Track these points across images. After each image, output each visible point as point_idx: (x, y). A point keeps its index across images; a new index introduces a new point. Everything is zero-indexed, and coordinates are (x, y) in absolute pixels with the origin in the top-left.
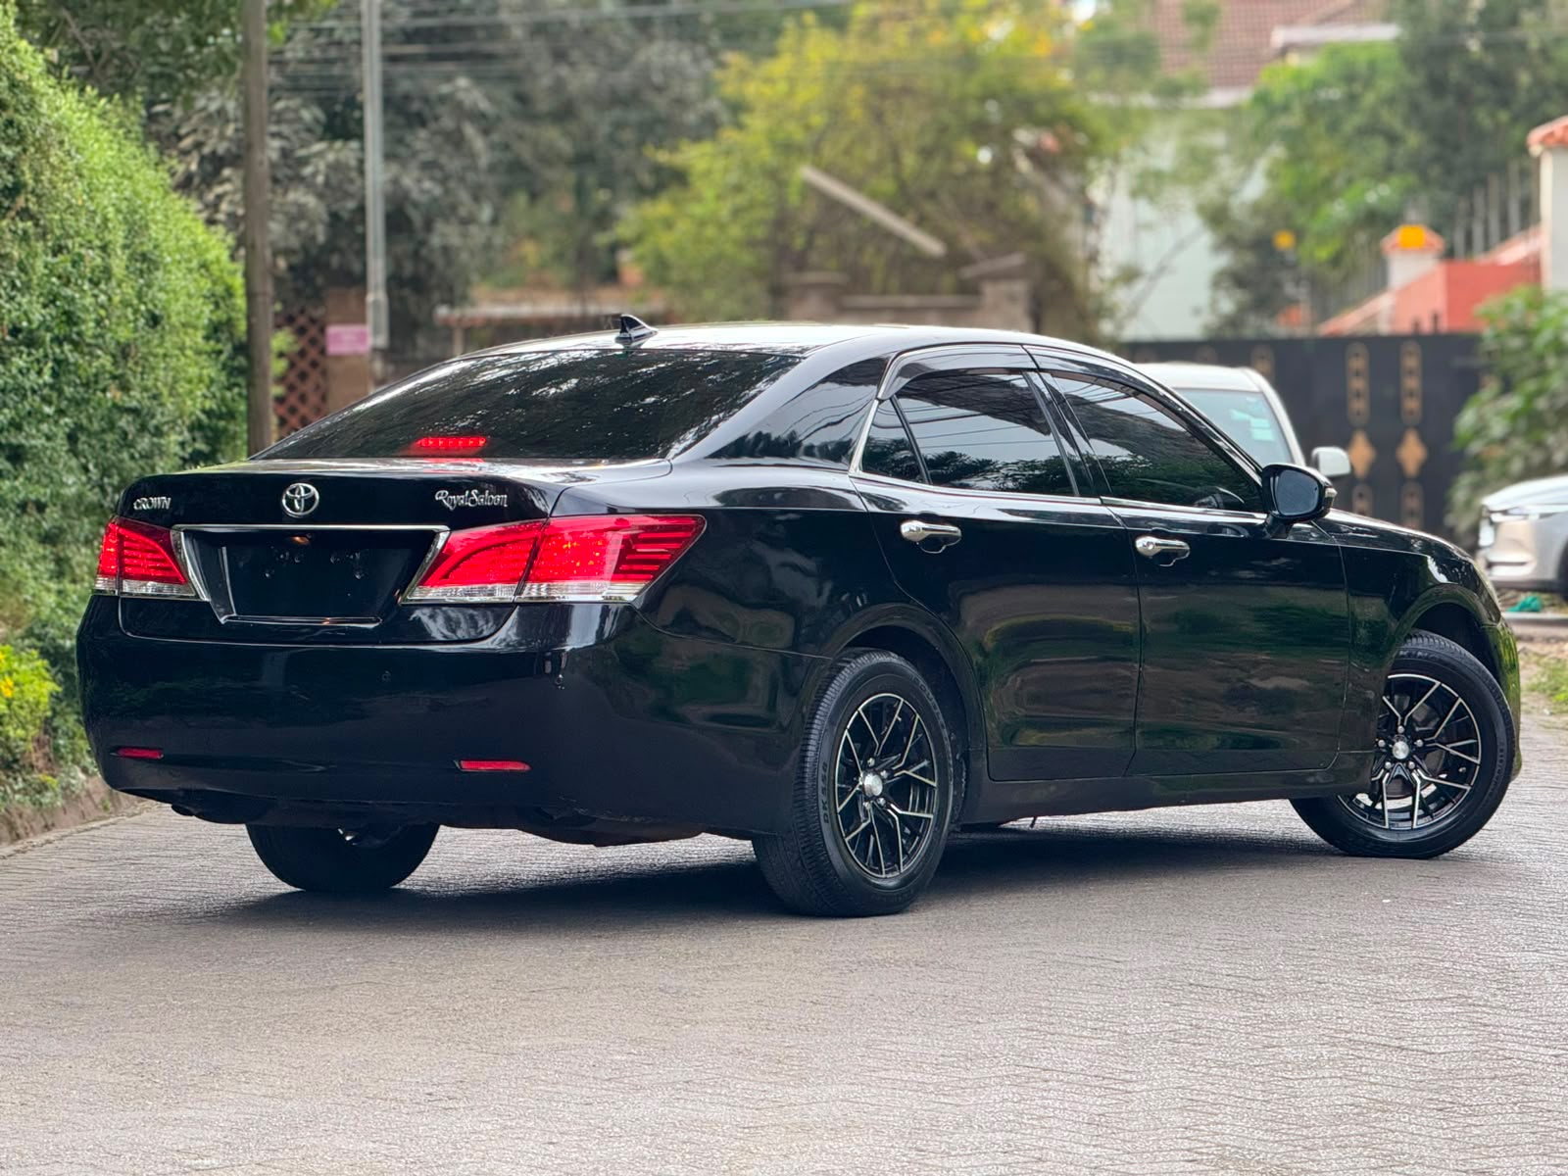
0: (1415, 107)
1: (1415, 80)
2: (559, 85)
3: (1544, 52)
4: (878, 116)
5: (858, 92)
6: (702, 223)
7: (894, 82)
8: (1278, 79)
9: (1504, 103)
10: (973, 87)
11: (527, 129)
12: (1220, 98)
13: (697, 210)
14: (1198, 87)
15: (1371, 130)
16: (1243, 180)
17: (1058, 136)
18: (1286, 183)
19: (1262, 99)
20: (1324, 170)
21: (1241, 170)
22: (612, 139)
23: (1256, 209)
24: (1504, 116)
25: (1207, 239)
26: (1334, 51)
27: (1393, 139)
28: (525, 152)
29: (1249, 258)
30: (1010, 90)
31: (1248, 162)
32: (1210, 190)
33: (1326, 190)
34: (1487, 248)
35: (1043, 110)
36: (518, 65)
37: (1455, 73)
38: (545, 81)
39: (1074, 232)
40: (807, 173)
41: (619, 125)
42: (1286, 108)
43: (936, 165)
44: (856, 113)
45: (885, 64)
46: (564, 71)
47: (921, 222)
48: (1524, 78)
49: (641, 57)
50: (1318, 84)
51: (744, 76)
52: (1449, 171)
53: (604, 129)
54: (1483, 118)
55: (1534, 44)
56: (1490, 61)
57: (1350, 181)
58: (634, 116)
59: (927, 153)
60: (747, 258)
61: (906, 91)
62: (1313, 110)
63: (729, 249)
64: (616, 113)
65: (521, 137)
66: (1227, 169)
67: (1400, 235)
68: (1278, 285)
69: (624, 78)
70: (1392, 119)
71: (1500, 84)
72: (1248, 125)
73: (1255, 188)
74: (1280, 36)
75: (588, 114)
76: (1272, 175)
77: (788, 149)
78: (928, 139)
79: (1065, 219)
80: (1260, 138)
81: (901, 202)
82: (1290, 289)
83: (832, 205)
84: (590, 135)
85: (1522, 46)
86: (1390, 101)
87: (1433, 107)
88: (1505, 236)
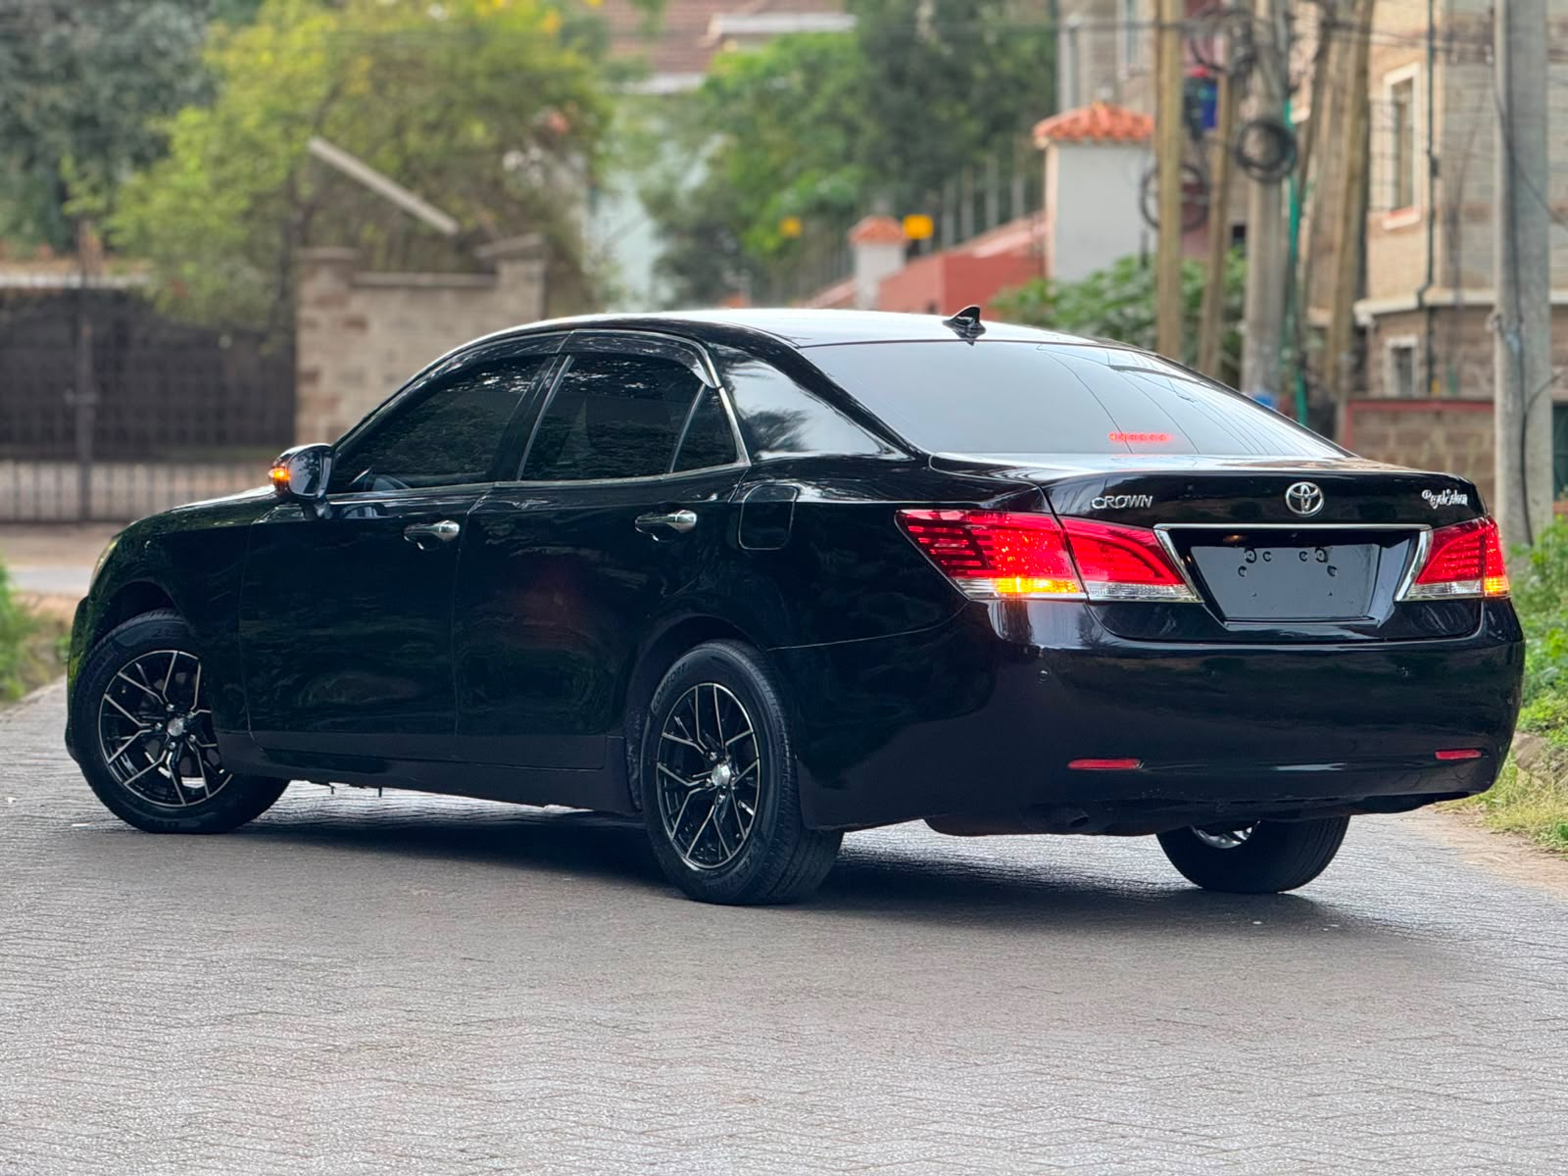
0: (876, 98)
1: (875, 71)
2: (61, 44)
3: (1002, 45)
4: (380, 87)
5: (364, 63)
6: (186, 194)
7: (402, 55)
8: (727, 65)
9: (962, 95)
10: (479, 64)
11: (26, 89)
12: (664, 84)
13: (177, 179)
14: (640, 72)
15: (831, 118)
16: (688, 166)
17: (567, 116)
18: (731, 172)
19: (714, 86)
20: (775, 158)
21: (685, 157)
22: (115, 102)
23: (697, 195)
24: (961, 109)
25: (646, 226)
26: (786, 40)
27: (851, 129)
28: (27, 114)
29: (689, 244)
30: (519, 68)
31: (692, 147)
32: (654, 176)
33: (776, 180)
34: (959, 240)
35: (553, 88)
36: (19, 25)
37: (915, 64)
38: (47, 39)
39: (579, 213)
40: (318, 146)
41: (121, 88)
42: (737, 95)
43: (439, 140)
44: (359, 86)
45: (390, 38)
46: (65, 30)
47: (429, 198)
48: (980, 71)
49: (144, 20)
50: (771, 72)
51: (222, 45)
52: (908, 163)
53: (106, 92)
54: (942, 112)
55: (990, 38)
56: (947, 51)
57: (800, 171)
58: (137, 79)
59: (431, 128)
60: (238, 233)
61: (415, 64)
62: (764, 99)
63: (213, 221)
64: (118, 76)
65: (21, 97)
66: (672, 155)
67: (866, 225)
68: (716, 274)
69: (126, 41)
70: (850, 108)
71: (956, 77)
72: (696, 113)
73: (696, 176)
74: (719, 25)
75: (91, 76)
76: (714, 162)
77: (290, 122)
78: (431, 115)
79: (572, 200)
80: (708, 124)
81: (408, 175)
82: (729, 277)
83: (334, 177)
84: (92, 96)
85: (978, 40)
86: (851, 91)
87: (893, 98)
88: (981, 228)
